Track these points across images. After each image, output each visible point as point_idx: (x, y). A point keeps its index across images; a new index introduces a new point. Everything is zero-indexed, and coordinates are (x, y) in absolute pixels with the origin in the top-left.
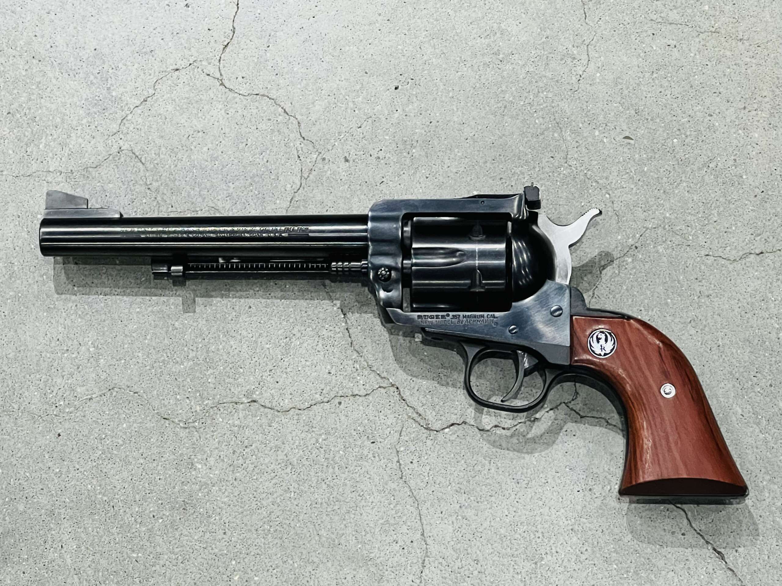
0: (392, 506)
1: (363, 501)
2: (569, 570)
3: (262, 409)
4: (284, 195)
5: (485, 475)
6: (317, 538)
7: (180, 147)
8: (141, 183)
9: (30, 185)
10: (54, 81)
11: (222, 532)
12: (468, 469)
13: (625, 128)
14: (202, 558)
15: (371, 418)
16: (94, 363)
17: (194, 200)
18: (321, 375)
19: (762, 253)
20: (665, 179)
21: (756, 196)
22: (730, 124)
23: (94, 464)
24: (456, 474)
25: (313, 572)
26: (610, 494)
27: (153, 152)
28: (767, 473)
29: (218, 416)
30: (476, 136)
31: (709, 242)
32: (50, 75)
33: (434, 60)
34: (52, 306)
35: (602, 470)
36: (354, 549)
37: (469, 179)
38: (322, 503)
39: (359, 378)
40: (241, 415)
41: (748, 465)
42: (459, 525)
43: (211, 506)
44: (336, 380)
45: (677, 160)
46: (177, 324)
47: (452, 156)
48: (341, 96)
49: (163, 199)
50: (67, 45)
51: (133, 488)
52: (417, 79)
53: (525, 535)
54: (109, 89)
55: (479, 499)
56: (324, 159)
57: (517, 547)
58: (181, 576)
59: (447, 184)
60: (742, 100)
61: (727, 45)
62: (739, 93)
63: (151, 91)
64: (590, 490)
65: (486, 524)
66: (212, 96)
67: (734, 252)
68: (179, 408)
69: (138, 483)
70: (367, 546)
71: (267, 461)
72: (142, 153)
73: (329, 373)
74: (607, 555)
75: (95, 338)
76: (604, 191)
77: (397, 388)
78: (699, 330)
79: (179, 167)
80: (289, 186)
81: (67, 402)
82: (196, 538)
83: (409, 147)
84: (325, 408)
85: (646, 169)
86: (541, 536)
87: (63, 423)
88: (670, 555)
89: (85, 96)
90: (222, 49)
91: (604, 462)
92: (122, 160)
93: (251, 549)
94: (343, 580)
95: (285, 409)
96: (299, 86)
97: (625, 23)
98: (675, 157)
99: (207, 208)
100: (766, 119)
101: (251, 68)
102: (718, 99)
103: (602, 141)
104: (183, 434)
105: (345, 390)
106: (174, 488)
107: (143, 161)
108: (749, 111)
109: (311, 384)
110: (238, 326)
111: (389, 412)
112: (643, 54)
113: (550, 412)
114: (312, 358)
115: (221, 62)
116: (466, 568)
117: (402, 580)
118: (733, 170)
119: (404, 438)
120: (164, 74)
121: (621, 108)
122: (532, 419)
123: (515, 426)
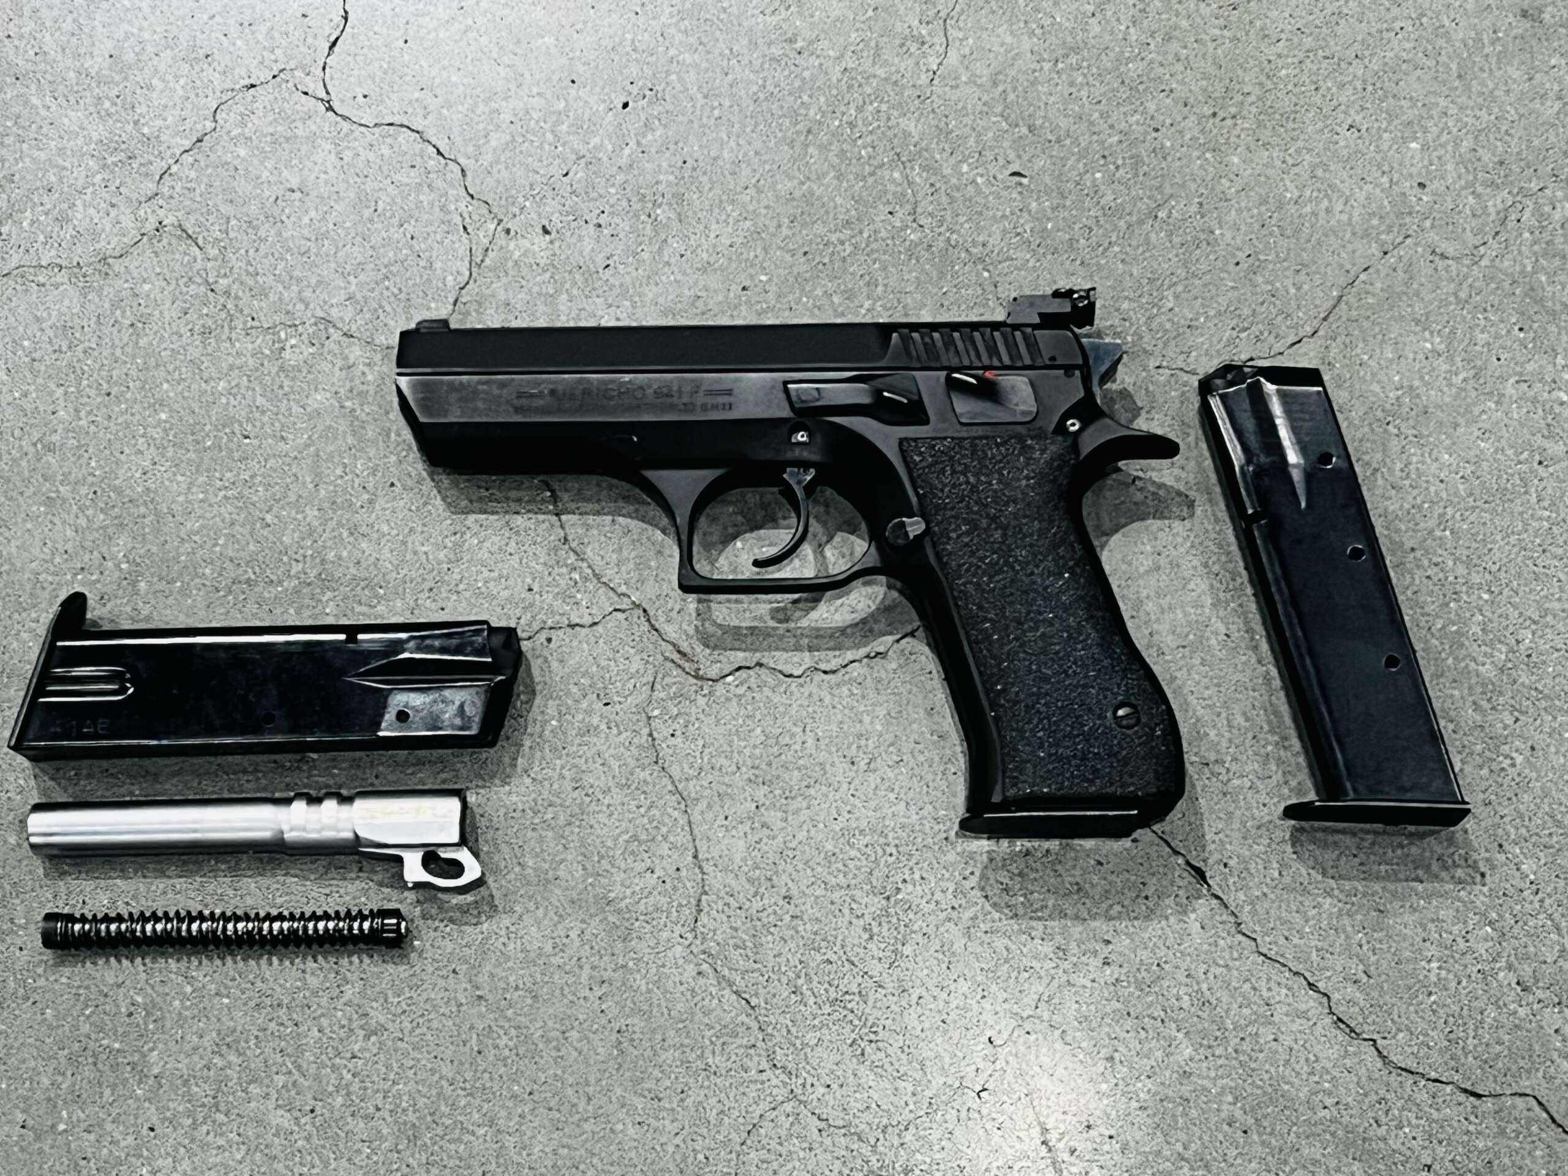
0: (642, 810)
1: (593, 804)
4: (443, 294)
5: (796, 751)
6: (517, 869)
7: (262, 218)
8: (199, 280)
9: (9, 291)
10: (43, 112)
12: (768, 743)
13: (1012, 156)
15: (603, 663)
17: (290, 307)
18: (515, 594)
19: (1251, 360)
20: (1082, 241)
21: (1237, 264)
22: (1190, 143)
24: (747, 751)
25: (513, 929)
27: (217, 228)
30: (762, 182)
31: (1160, 345)
32: (35, 101)
33: (687, 55)
34: (53, 495)
36: (581, 886)
37: (752, 254)
39: (579, 596)
41: (1240, 719)
42: (757, 838)
44: (541, 602)
45: (1103, 208)
46: (269, 518)
47: (724, 217)
48: (532, 123)
49: (236, 306)
50: (63, 50)
52: (660, 89)
53: (868, 850)
54: (136, 123)
55: (788, 793)
56: (508, 231)
57: (855, 872)
60: (1210, 101)
62: (1205, 90)
63: (209, 125)
66: (314, 128)
67: (1204, 359)
70: (603, 881)
72: (198, 230)
73: (530, 590)
74: (1006, 881)
75: (130, 546)
76: (980, 267)
77: (645, 611)
79: (262, 253)
80: (451, 278)
83: (650, 205)
84: (524, 649)
85: (1049, 226)
86: (894, 851)
89: (95, 136)
90: (328, 48)
92: (165, 242)
94: (565, 940)
96: (460, 108)
98: (1098, 203)
99: (313, 320)
100: (1251, 133)
101: (377, 80)
102: (1168, 101)
103: (974, 181)
105: (557, 618)
107: (200, 242)
108: (1223, 120)
109: (499, 609)
110: (373, 516)
111: (633, 651)
112: (1038, 31)
113: (903, 642)
114: (500, 565)
115: (327, 70)
116: (770, 910)
117: (665, 935)
118: (1198, 222)
119: (659, 694)
120: (231, 94)
121: (1004, 124)
122: (872, 655)
123: (844, 667)
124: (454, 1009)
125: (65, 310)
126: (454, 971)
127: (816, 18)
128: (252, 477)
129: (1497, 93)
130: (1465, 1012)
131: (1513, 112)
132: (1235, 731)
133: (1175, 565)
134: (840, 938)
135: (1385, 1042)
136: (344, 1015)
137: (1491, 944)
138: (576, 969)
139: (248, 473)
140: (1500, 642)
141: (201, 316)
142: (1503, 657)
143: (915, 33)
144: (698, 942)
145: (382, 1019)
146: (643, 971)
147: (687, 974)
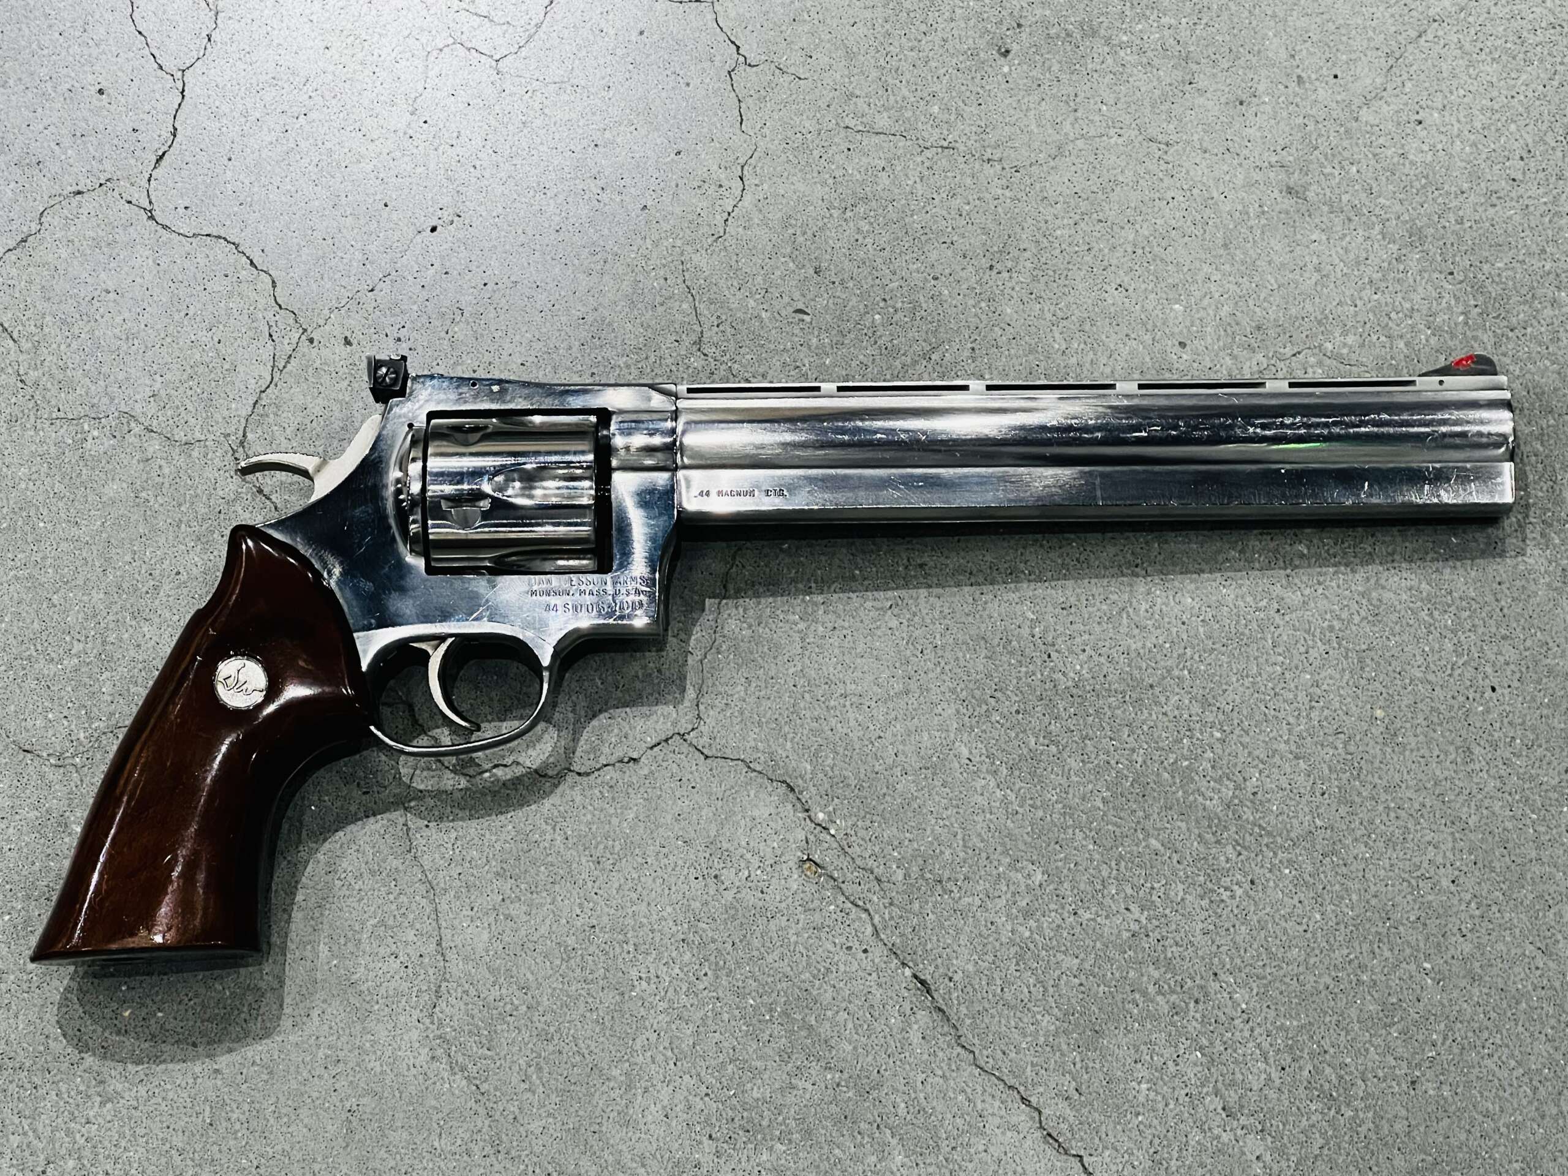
0: (391, 897)
1: (344, 888)
2: (676, 1005)
4: (243, 396)
5: (545, 848)
7: (78, 316)
8: (10, 370)
13: (797, 295)
17: (95, 401)
22: (967, 292)
26: (750, 884)
27: (32, 323)
28: (1005, 852)
30: (557, 306)
35: (736, 843)
36: (326, 968)
41: (975, 840)
42: (500, 930)
45: (880, 348)
48: (343, 241)
49: (44, 397)
52: (467, 215)
53: (607, 947)
55: (533, 888)
56: (311, 341)
57: (593, 968)
60: (987, 254)
61: (966, 167)
62: (985, 244)
63: (34, 227)
64: (716, 877)
66: (134, 234)
68: (51, 733)
70: (347, 962)
72: (14, 324)
74: (740, 984)
77: (410, 706)
78: (904, 621)
79: (74, 347)
80: (254, 381)
83: (448, 322)
85: (827, 363)
86: (632, 949)
88: (842, 984)
90: (154, 161)
91: (741, 831)
94: (305, 1019)
96: (276, 224)
97: (804, 131)
98: (876, 342)
99: (116, 414)
100: (1025, 286)
101: (199, 193)
102: (949, 253)
103: (759, 316)
104: (54, 776)
106: (33, 863)
107: (15, 335)
108: (999, 273)
110: (157, 602)
112: (831, 181)
113: (655, 749)
115: (153, 181)
116: (508, 999)
117: (402, 1019)
119: (417, 786)
120: (58, 199)
121: (791, 264)
122: (626, 760)
123: (599, 770)
124: (191, 1081)
126: (194, 1044)
128: (44, 558)
129: (1258, 263)
130: (1170, 1134)
131: (1273, 281)
132: (970, 852)
133: (924, 690)
134: (572, 1032)
135: (1093, 1159)
137: (1200, 1068)
139: (40, 555)
140: (1228, 779)
141: (9, 405)
142: (1231, 793)
143: (714, 176)
144: (433, 1027)
145: (119, 1087)
146: (379, 1053)
147: (422, 1058)
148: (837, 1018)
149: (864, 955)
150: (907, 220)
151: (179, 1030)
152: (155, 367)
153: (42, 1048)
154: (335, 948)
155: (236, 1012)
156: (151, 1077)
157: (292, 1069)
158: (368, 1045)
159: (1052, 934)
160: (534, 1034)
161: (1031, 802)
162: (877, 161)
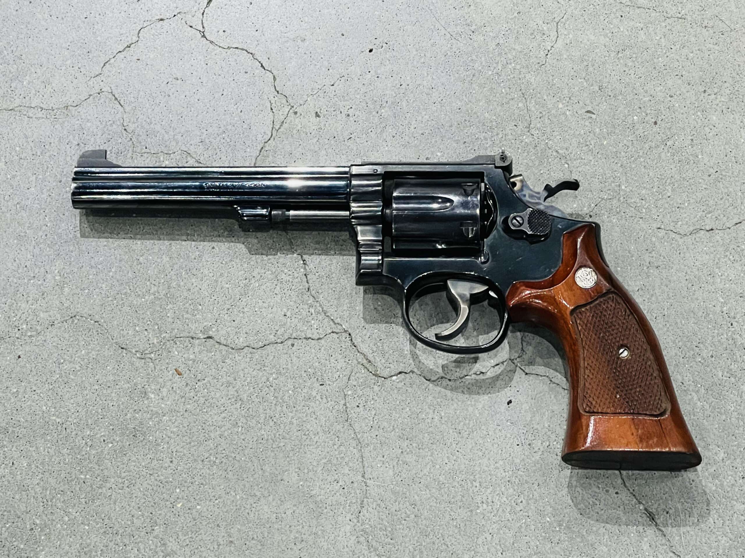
0: (336, 447)
1: (308, 440)
2: (503, 519)
3: (217, 346)
4: (255, 144)
6: (261, 472)
7: (158, 93)
8: (119, 123)
9: (12, 119)
10: (43, 23)
11: (168, 460)
12: (413, 416)
13: (588, 102)
14: (148, 484)
15: (323, 361)
16: (59, 290)
17: (168, 143)
18: (277, 317)
19: (712, 230)
20: (623, 154)
21: (710, 176)
22: (689, 105)
23: (51, 387)
24: (400, 420)
25: (254, 505)
26: (549, 450)
27: (132, 96)
29: (174, 349)
30: (444, 101)
31: (661, 216)
32: (39, 16)
33: (409, 27)
34: (23, 234)
35: (542, 425)
36: (296, 486)
37: (433, 140)
38: (267, 440)
39: (313, 322)
40: (196, 350)
42: (400, 469)
43: (161, 434)
44: (291, 323)
45: (636, 136)
46: (141, 259)
47: (419, 118)
48: (317, 55)
49: (138, 140)
51: (87, 412)
52: (391, 43)
53: (463, 483)
54: (94, 33)
55: (420, 446)
56: (296, 113)
57: (455, 495)
58: (127, 499)
59: (413, 144)
60: (703, 83)
61: (692, 30)
62: (701, 78)
63: (135, 39)
64: (530, 445)
65: (425, 471)
66: (193, 46)
67: (686, 227)
68: (137, 338)
69: (91, 408)
70: (309, 484)
71: (218, 395)
72: (121, 95)
73: (285, 315)
74: (542, 509)
75: (62, 267)
76: (563, 162)
77: (350, 335)
78: (646, 300)
79: (156, 111)
80: (260, 136)
81: (29, 326)
82: (143, 464)
83: (378, 107)
84: (278, 348)
85: (605, 143)
86: (478, 485)
87: (24, 346)
88: (603, 512)
89: (71, 39)
90: (206, 4)
91: (545, 418)
92: (102, 101)
93: (196, 479)
94: (283, 515)
95: (239, 347)
96: (277, 43)
97: (595, 4)
98: (634, 133)
99: (180, 152)
100: (725, 104)
101: (232, 23)
102: (680, 82)
103: (564, 114)
104: (139, 363)
105: (299, 333)
106: (126, 415)
107: (122, 102)
108: (709, 95)
109: (266, 325)
110: (201, 265)
111: (340, 356)
112: (610, 35)
113: (496, 367)
114: (269, 300)
115: (205, 15)
116: (403, 511)
117: (340, 518)
118: (690, 150)
119: (353, 382)
120: (149, 23)
121: (585, 83)
122: (478, 373)
123: (461, 378)
124: (216, 547)
125: (42, 133)
126: (218, 525)
127: (484, 14)
134: (441, 531)
136: (153, 543)
138: (288, 532)
141: (117, 144)
143: (540, 28)
144: (359, 524)
146: (326, 538)
147: (351, 541)
148: (599, 532)
149: (616, 496)
150: (655, 60)
151: (209, 516)
152: (203, 125)
153: (129, 523)
154: (302, 475)
155: (243, 509)
156: (192, 543)
157: (276, 543)
158: (320, 532)
159: (729, 489)
160: (419, 531)
161: (719, 410)
162: (638, 25)
